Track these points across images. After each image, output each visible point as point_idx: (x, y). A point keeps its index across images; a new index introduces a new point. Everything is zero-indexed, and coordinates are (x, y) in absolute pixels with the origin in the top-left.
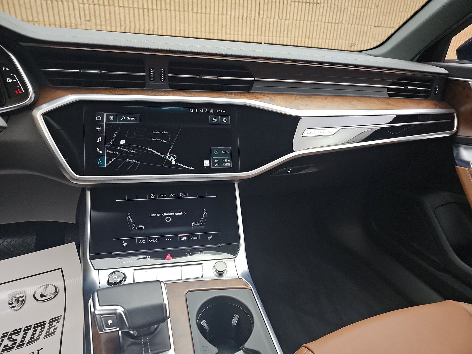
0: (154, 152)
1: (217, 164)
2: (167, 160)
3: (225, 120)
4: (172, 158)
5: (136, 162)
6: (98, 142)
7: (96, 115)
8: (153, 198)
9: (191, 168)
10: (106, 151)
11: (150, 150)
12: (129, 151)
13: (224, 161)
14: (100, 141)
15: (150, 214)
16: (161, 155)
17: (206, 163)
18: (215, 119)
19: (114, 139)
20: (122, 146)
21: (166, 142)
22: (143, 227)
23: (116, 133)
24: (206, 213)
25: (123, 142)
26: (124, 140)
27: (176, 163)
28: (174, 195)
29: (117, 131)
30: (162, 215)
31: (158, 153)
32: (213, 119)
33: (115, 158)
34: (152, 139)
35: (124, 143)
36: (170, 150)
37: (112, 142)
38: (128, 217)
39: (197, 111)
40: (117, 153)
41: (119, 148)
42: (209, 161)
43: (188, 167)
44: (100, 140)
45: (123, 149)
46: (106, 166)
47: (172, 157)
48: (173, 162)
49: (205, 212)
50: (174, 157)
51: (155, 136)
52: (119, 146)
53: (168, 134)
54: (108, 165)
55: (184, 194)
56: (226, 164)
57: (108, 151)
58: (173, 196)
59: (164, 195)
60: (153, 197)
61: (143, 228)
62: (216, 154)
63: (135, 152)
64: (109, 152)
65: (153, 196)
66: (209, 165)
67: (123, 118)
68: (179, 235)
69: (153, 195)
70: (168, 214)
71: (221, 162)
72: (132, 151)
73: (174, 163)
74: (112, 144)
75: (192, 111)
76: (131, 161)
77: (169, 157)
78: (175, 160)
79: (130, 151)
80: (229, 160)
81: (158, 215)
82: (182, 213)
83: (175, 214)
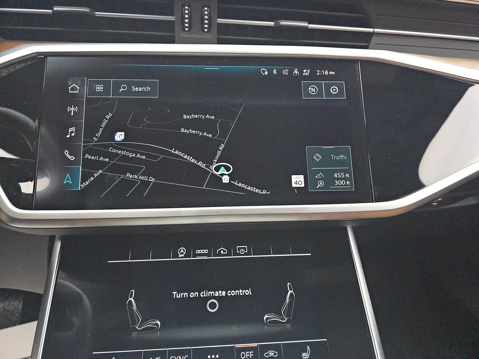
0: (185, 157)
1: (321, 184)
2: (213, 174)
3: (334, 90)
4: (223, 170)
5: (145, 178)
6: (68, 136)
7: (70, 83)
8: (182, 257)
9: (264, 192)
10: (84, 155)
11: (177, 152)
12: (131, 155)
13: (336, 175)
14: (73, 135)
15: (174, 293)
16: (200, 164)
17: (298, 181)
18: (313, 88)
19: (101, 130)
20: (120, 145)
21: (210, 136)
22: (159, 324)
23: (107, 119)
24: (292, 292)
25: (119, 136)
26: (123, 133)
27: (232, 182)
28: (224, 251)
29: (110, 115)
30: (199, 294)
31: (193, 161)
32: (310, 89)
33: (100, 171)
34: (182, 130)
35: (123, 138)
36: (219, 153)
37: (96, 137)
38: (130, 299)
39: (275, 72)
40: (107, 160)
41: (111, 150)
42: (302, 176)
43: (257, 191)
44: (72, 132)
45: (120, 152)
46: (81, 187)
47: (222, 167)
48: (226, 179)
49: (291, 289)
50: (227, 169)
51: (188, 124)
52: (111, 145)
53: (215, 121)
54: (85, 187)
55: (245, 249)
56: (342, 182)
57: (87, 156)
58: (222, 251)
59: (205, 251)
60: (183, 255)
61: (157, 324)
62: (318, 160)
63: (144, 157)
64: (90, 157)
65: (182, 253)
66: (303, 185)
67: (124, 88)
68: (238, 346)
69: (182, 251)
70: (211, 293)
71: (329, 179)
72: (138, 156)
73: (228, 182)
74: (96, 142)
75: (266, 73)
76: (136, 177)
77: (217, 169)
78: (228, 175)
79: (134, 155)
80: (347, 175)
81: (193, 295)
82: (241, 291)
83: (226, 294)
